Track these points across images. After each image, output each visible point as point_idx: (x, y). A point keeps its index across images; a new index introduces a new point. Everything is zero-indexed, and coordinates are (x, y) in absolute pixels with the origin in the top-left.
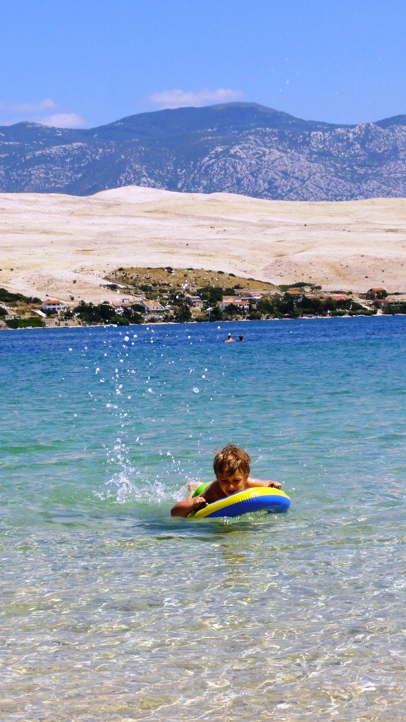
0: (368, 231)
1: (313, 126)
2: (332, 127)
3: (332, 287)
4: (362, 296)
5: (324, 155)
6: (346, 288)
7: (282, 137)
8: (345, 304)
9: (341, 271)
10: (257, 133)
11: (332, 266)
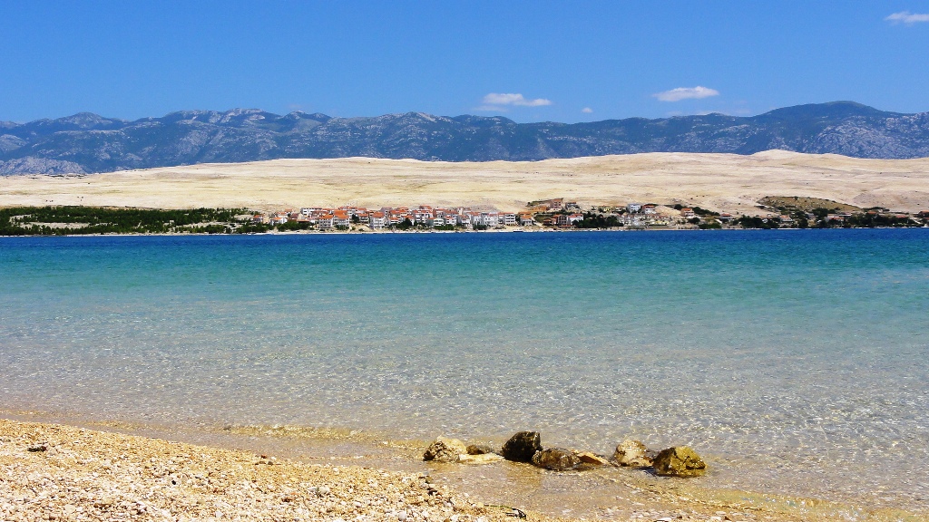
0: (920, 177)
1: (888, 114)
2: (900, 115)
3: (897, 210)
4: (915, 216)
5: (894, 132)
6: (905, 211)
7: (868, 121)
8: (904, 220)
9: (902, 200)
10: (852, 118)
11: (897, 198)
